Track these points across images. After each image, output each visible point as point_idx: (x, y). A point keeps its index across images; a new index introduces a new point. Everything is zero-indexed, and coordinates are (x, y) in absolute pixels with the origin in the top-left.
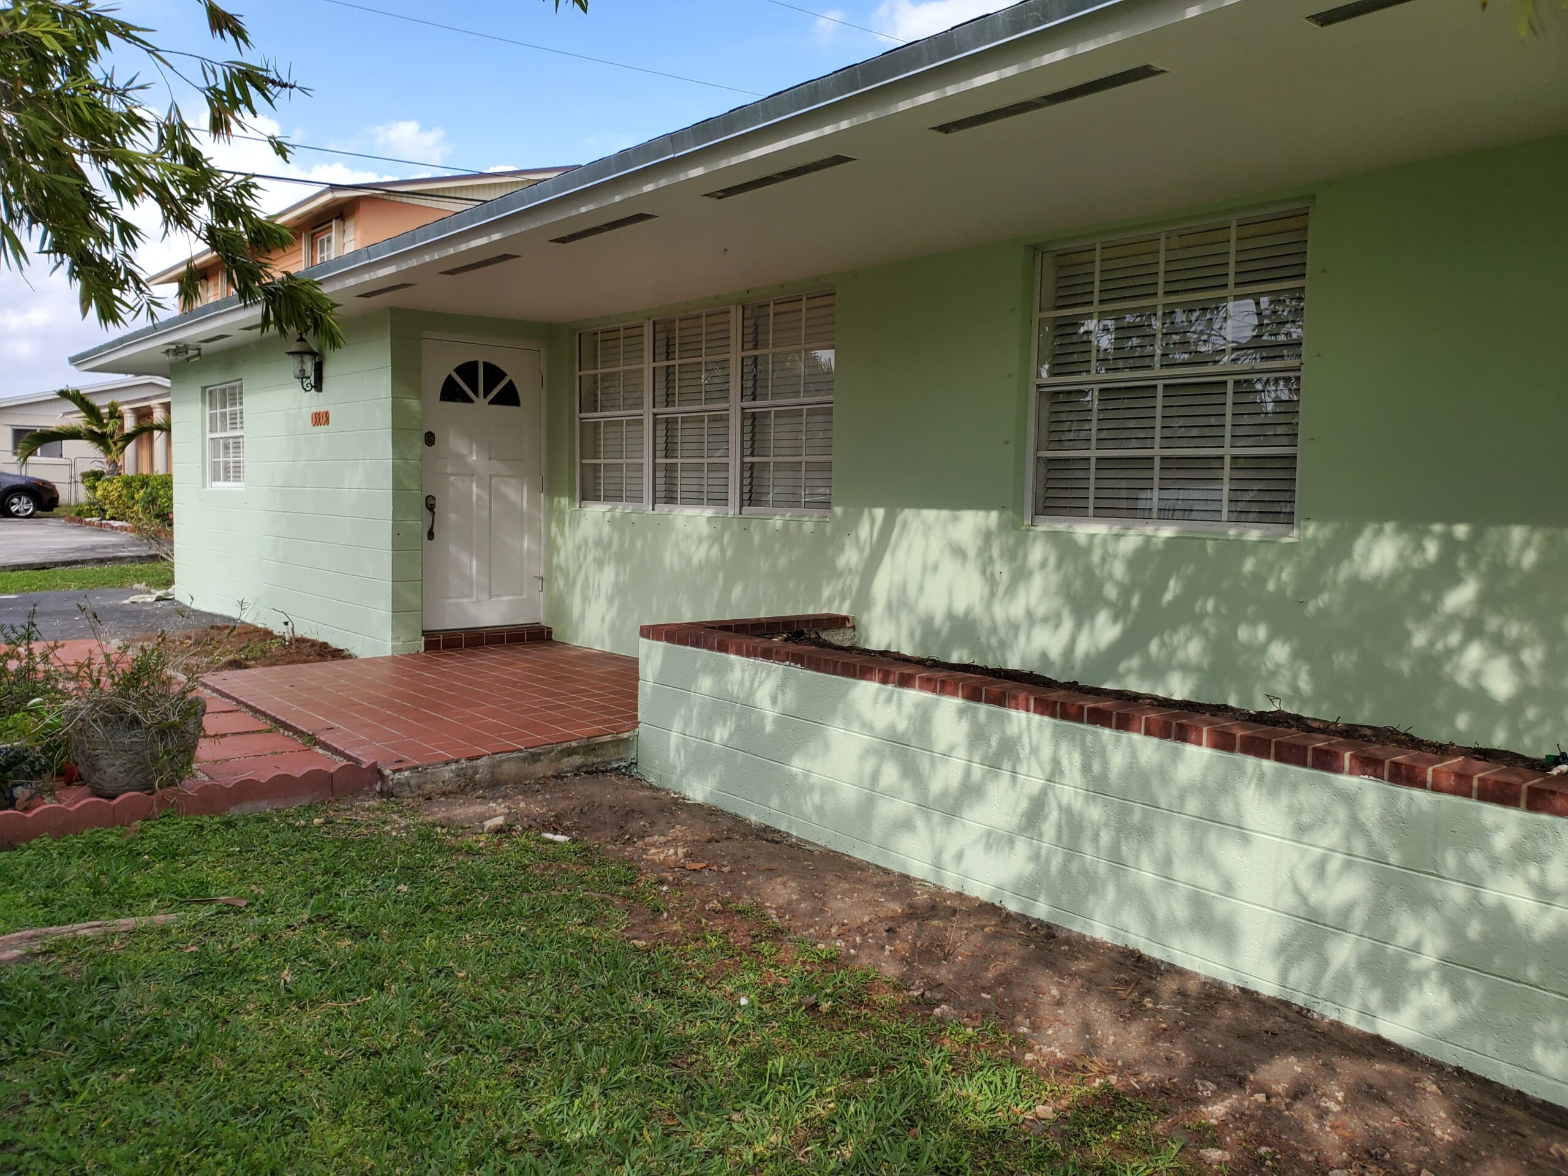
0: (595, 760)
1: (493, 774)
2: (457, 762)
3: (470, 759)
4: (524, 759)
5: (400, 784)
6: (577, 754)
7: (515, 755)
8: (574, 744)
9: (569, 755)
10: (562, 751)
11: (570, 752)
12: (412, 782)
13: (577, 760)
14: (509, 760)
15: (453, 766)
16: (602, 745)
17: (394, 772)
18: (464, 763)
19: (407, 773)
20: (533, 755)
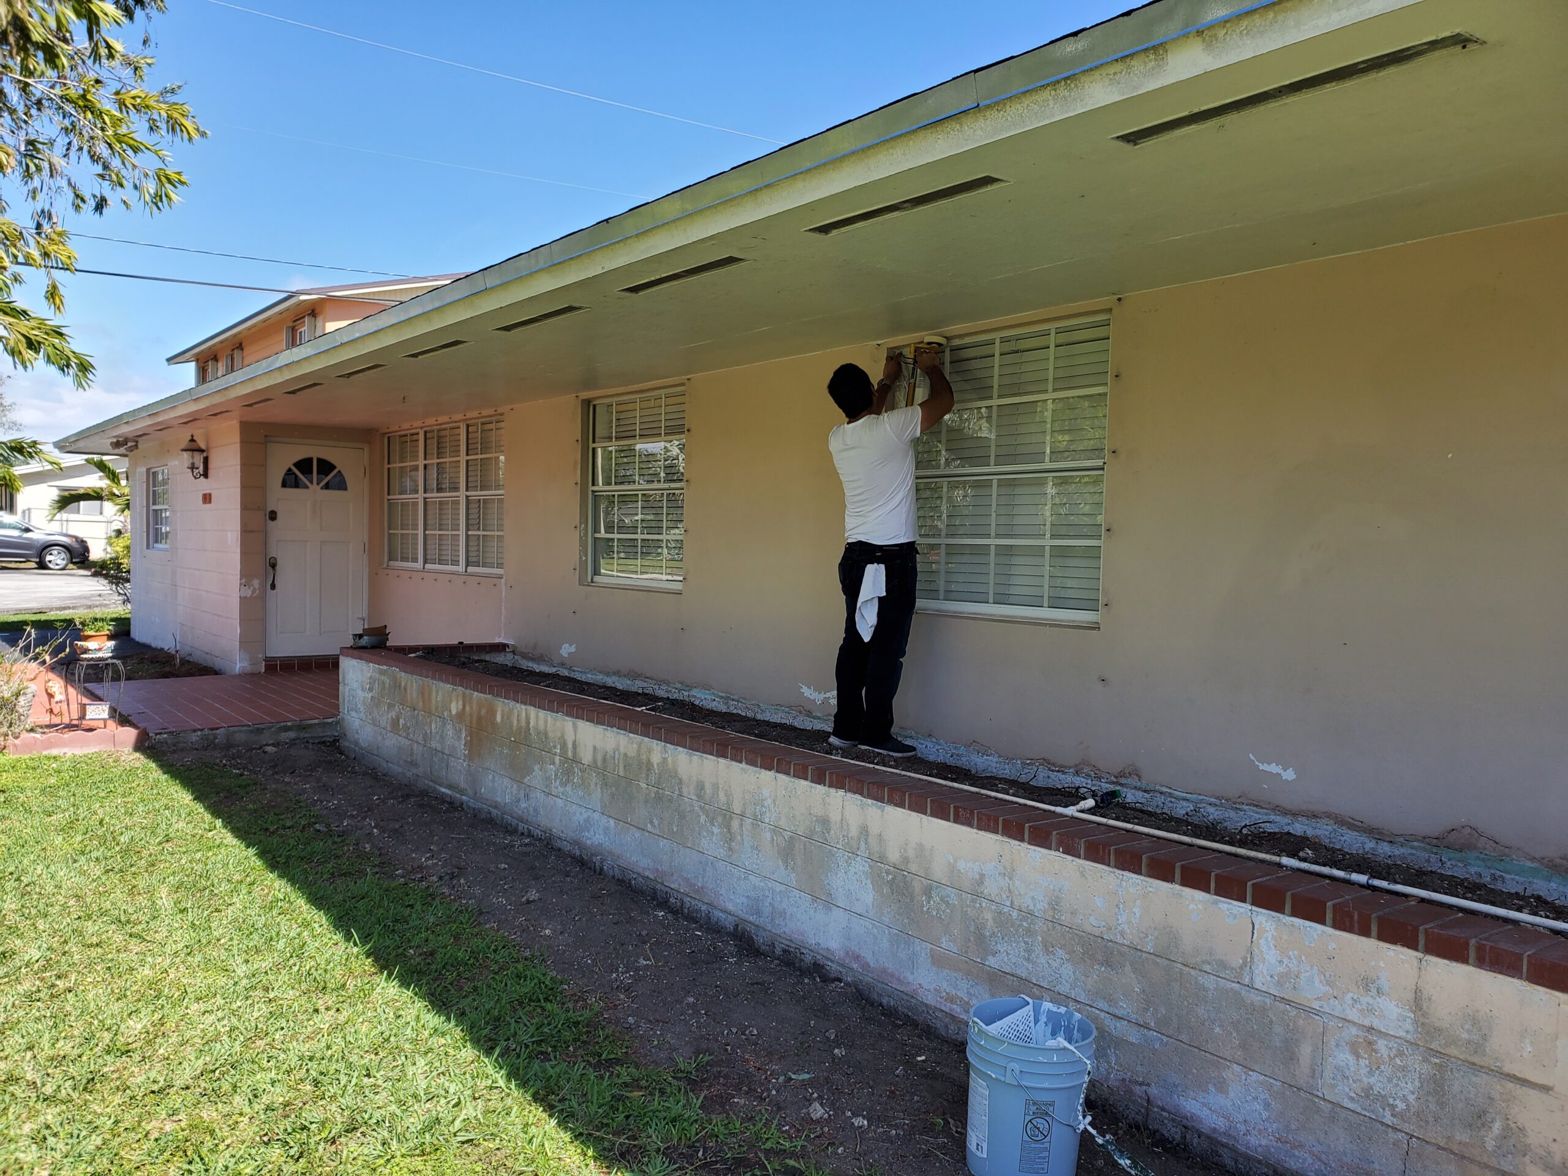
0: (306, 735)
1: (228, 740)
2: (202, 730)
3: (212, 729)
4: (251, 732)
5: (159, 742)
6: (292, 730)
7: (244, 728)
8: (289, 724)
9: (286, 731)
10: (280, 728)
11: (287, 729)
12: (169, 741)
13: (292, 735)
14: (240, 731)
15: (199, 733)
16: (311, 726)
17: (156, 734)
18: (206, 732)
19: (165, 736)
20: (258, 729)
